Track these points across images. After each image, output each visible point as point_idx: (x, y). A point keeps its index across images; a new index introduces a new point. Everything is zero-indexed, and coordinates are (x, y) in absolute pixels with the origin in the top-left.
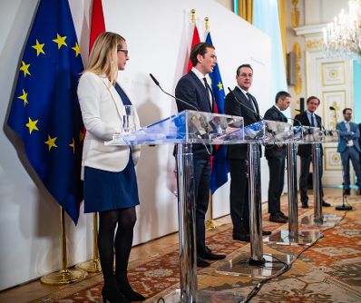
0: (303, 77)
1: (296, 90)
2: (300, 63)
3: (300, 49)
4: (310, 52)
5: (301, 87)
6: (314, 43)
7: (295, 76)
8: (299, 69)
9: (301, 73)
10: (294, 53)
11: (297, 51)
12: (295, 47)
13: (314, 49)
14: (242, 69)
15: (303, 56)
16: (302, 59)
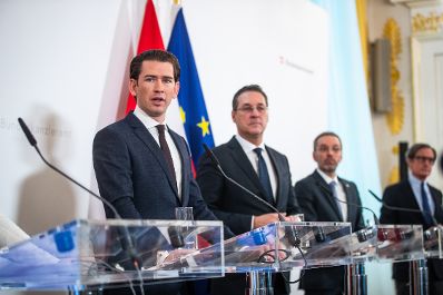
0: (405, 95)
1: (390, 122)
2: (400, 64)
3: (398, 34)
4: (421, 40)
5: (401, 116)
6: (428, 20)
7: (388, 92)
8: (397, 75)
9: (401, 86)
10: (386, 41)
11: (393, 39)
12: (388, 29)
13: (429, 32)
14: (245, 94)
15: (404, 48)
16: (404, 55)
